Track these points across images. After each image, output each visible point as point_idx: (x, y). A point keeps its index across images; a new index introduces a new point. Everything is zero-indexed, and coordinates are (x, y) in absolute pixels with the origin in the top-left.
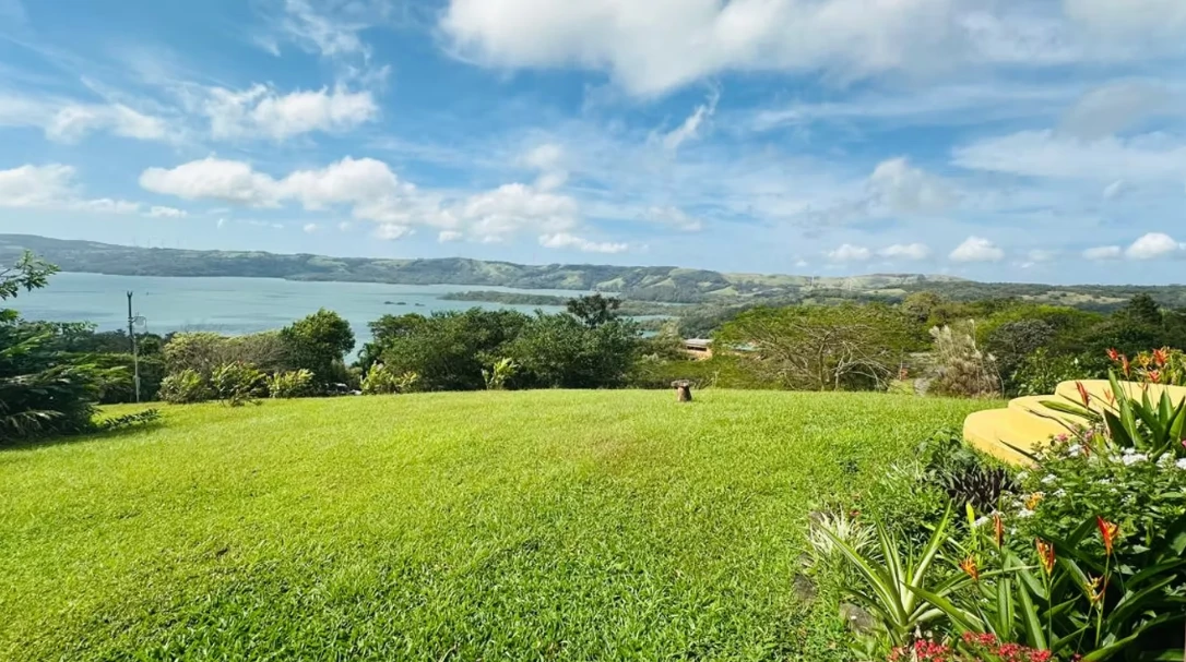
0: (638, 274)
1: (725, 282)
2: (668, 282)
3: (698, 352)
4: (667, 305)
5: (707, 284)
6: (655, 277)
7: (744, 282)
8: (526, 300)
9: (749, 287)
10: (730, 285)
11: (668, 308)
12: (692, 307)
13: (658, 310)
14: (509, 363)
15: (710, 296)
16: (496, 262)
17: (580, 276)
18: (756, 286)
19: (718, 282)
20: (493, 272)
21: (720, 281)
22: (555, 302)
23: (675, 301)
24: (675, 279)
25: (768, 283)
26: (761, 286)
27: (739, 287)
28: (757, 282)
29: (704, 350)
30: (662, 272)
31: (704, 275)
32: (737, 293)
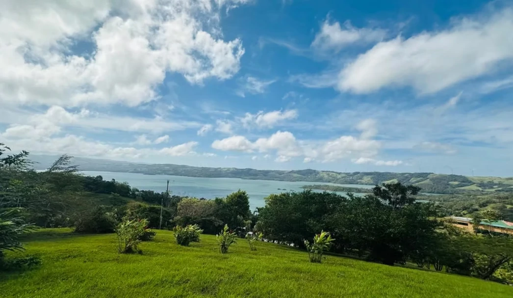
0: (407, 177)
1: (470, 182)
2: (427, 181)
3: (462, 226)
4: (428, 194)
5: (456, 183)
6: (419, 179)
7: (485, 182)
8: (343, 189)
9: (491, 184)
10: (474, 183)
11: (429, 196)
12: (446, 196)
13: (423, 197)
15: (460, 190)
16: (327, 171)
17: (371, 178)
18: (496, 185)
19: (463, 182)
20: (326, 176)
21: (465, 181)
22: (359, 191)
23: (433, 193)
24: (432, 180)
25: (506, 182)
26: (500, 184)
27: (481, 185)
28: (496, 182)
29: (467, 225)
30: (424, 176)
31: (454, 177)
32: (480, 189)
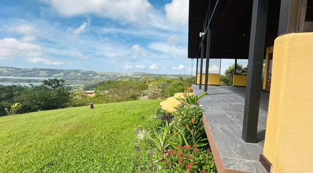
0: (68, 72)
1: (97, 74)
2: (79, 74)
3: (91, 94)
4: (79, 81)
5: (92, 75)
6: (75, 73)
7: (102, 74)
8: (23, 81)
9: (104, 75)
10: (98, 75)
11: (79, 82)
12: (87, 81)
13: (76, 83)
14: (18, 105)
15: (93, 78)
16: (6, 67)
17: (46, 73)
18: (106, 75)
19: (94, 74)
20: (5, 71)
21: (95, 74)
22: (37, 81)
23: (82, 80)
24: (82, 73)
25: (109, 74)
26: (107, 75)
27: (101, 76)
28: (106, 74)
29: (92, 94)
30: (77, 71)
31: (91, 72)
32: (100, 77)
